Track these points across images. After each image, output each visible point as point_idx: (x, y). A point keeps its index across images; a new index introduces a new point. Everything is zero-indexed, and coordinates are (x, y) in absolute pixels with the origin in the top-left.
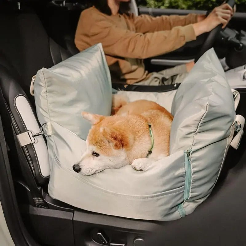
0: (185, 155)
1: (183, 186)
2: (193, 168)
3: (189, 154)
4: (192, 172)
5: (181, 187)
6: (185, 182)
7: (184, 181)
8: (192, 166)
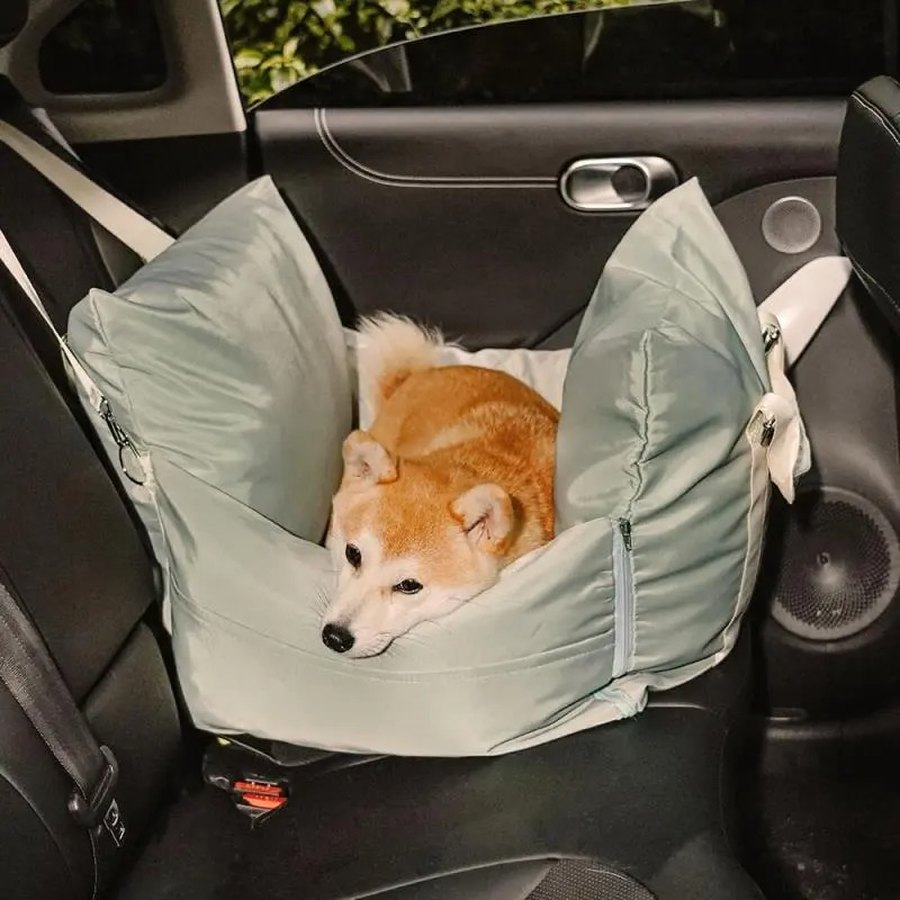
0: (613, 533)
1: (611, 631)
2: (636, 570)
3: (626, 528)
4: (634, 583)
5: (604, 632)
6: (616, 615)
7: (612, 612)
8: (632, 563)
